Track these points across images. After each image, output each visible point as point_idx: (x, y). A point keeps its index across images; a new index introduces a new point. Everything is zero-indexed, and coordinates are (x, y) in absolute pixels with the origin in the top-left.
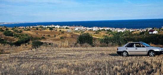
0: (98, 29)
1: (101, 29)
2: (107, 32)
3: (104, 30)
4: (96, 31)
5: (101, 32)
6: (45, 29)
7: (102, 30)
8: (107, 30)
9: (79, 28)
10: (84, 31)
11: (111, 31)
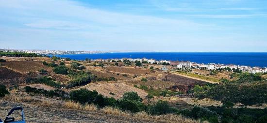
0: (218, 68)
1: (223, 67)
2: (232, 72)
3: (229, 69)
4: (213, 71)
5: (221, 72)
6: (130, 63)
7: (225, 68)
8: (234, 69)
9: (185, 64)
10: (191, 70)
11: (240, 72)
